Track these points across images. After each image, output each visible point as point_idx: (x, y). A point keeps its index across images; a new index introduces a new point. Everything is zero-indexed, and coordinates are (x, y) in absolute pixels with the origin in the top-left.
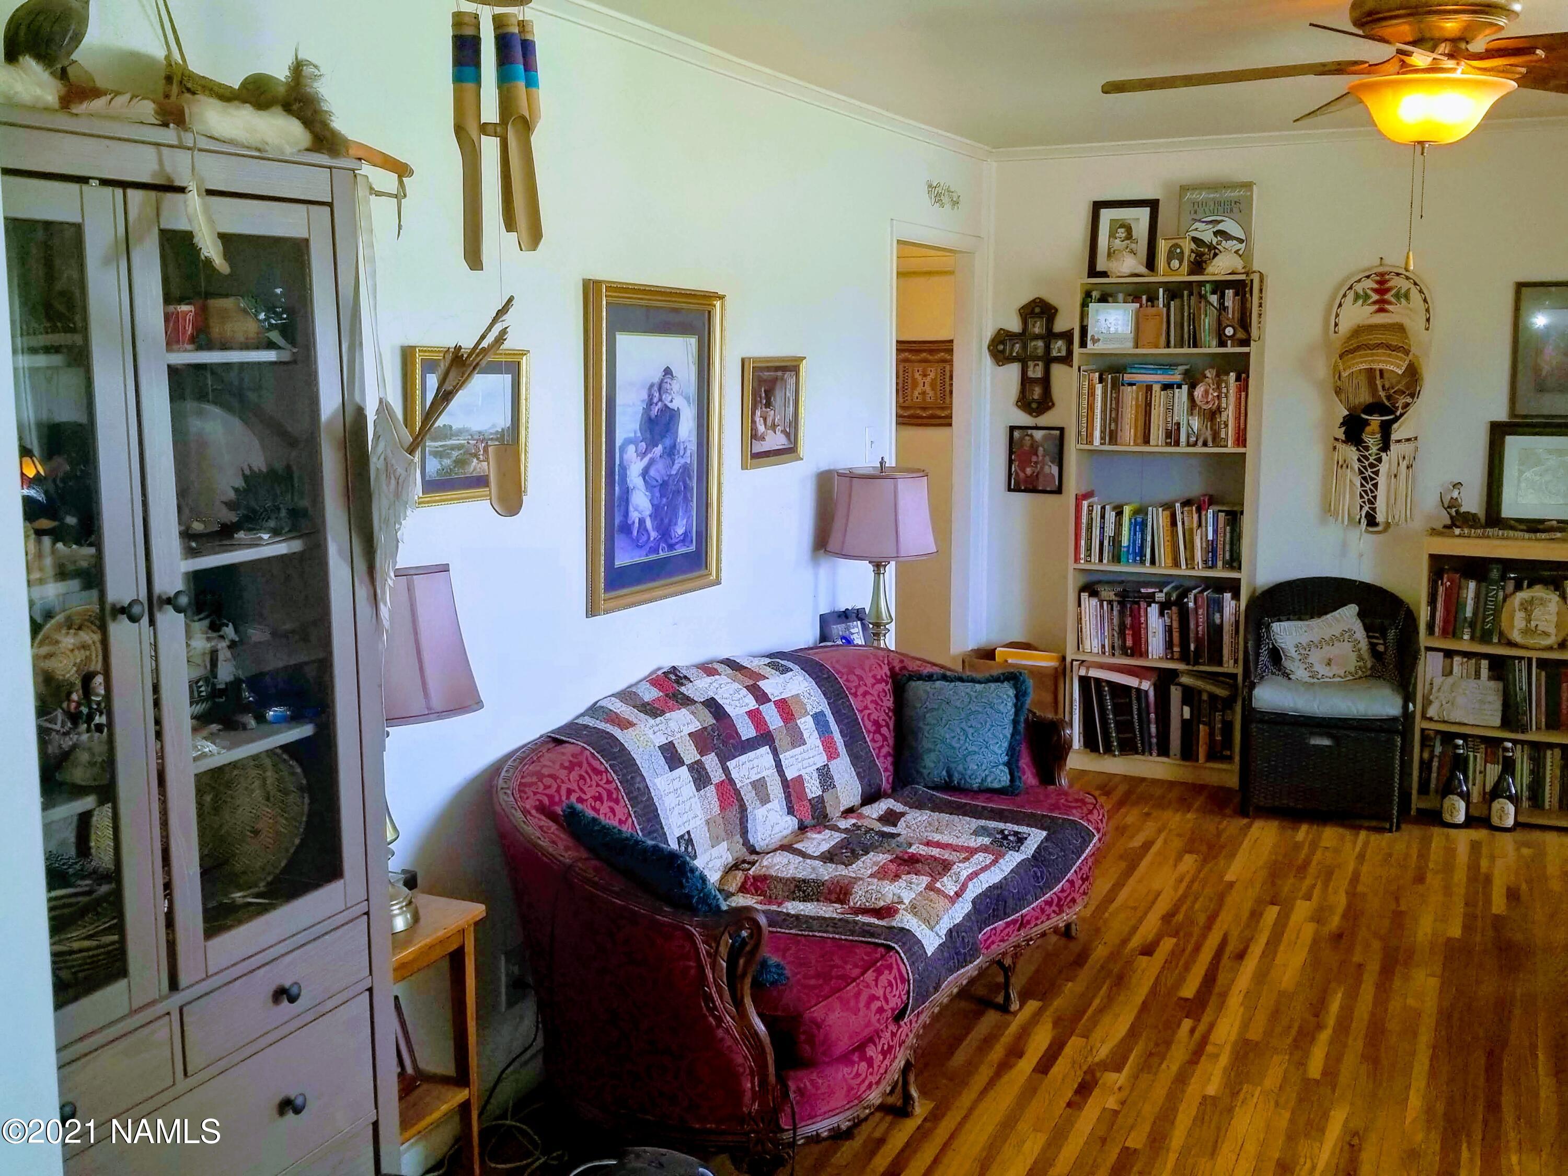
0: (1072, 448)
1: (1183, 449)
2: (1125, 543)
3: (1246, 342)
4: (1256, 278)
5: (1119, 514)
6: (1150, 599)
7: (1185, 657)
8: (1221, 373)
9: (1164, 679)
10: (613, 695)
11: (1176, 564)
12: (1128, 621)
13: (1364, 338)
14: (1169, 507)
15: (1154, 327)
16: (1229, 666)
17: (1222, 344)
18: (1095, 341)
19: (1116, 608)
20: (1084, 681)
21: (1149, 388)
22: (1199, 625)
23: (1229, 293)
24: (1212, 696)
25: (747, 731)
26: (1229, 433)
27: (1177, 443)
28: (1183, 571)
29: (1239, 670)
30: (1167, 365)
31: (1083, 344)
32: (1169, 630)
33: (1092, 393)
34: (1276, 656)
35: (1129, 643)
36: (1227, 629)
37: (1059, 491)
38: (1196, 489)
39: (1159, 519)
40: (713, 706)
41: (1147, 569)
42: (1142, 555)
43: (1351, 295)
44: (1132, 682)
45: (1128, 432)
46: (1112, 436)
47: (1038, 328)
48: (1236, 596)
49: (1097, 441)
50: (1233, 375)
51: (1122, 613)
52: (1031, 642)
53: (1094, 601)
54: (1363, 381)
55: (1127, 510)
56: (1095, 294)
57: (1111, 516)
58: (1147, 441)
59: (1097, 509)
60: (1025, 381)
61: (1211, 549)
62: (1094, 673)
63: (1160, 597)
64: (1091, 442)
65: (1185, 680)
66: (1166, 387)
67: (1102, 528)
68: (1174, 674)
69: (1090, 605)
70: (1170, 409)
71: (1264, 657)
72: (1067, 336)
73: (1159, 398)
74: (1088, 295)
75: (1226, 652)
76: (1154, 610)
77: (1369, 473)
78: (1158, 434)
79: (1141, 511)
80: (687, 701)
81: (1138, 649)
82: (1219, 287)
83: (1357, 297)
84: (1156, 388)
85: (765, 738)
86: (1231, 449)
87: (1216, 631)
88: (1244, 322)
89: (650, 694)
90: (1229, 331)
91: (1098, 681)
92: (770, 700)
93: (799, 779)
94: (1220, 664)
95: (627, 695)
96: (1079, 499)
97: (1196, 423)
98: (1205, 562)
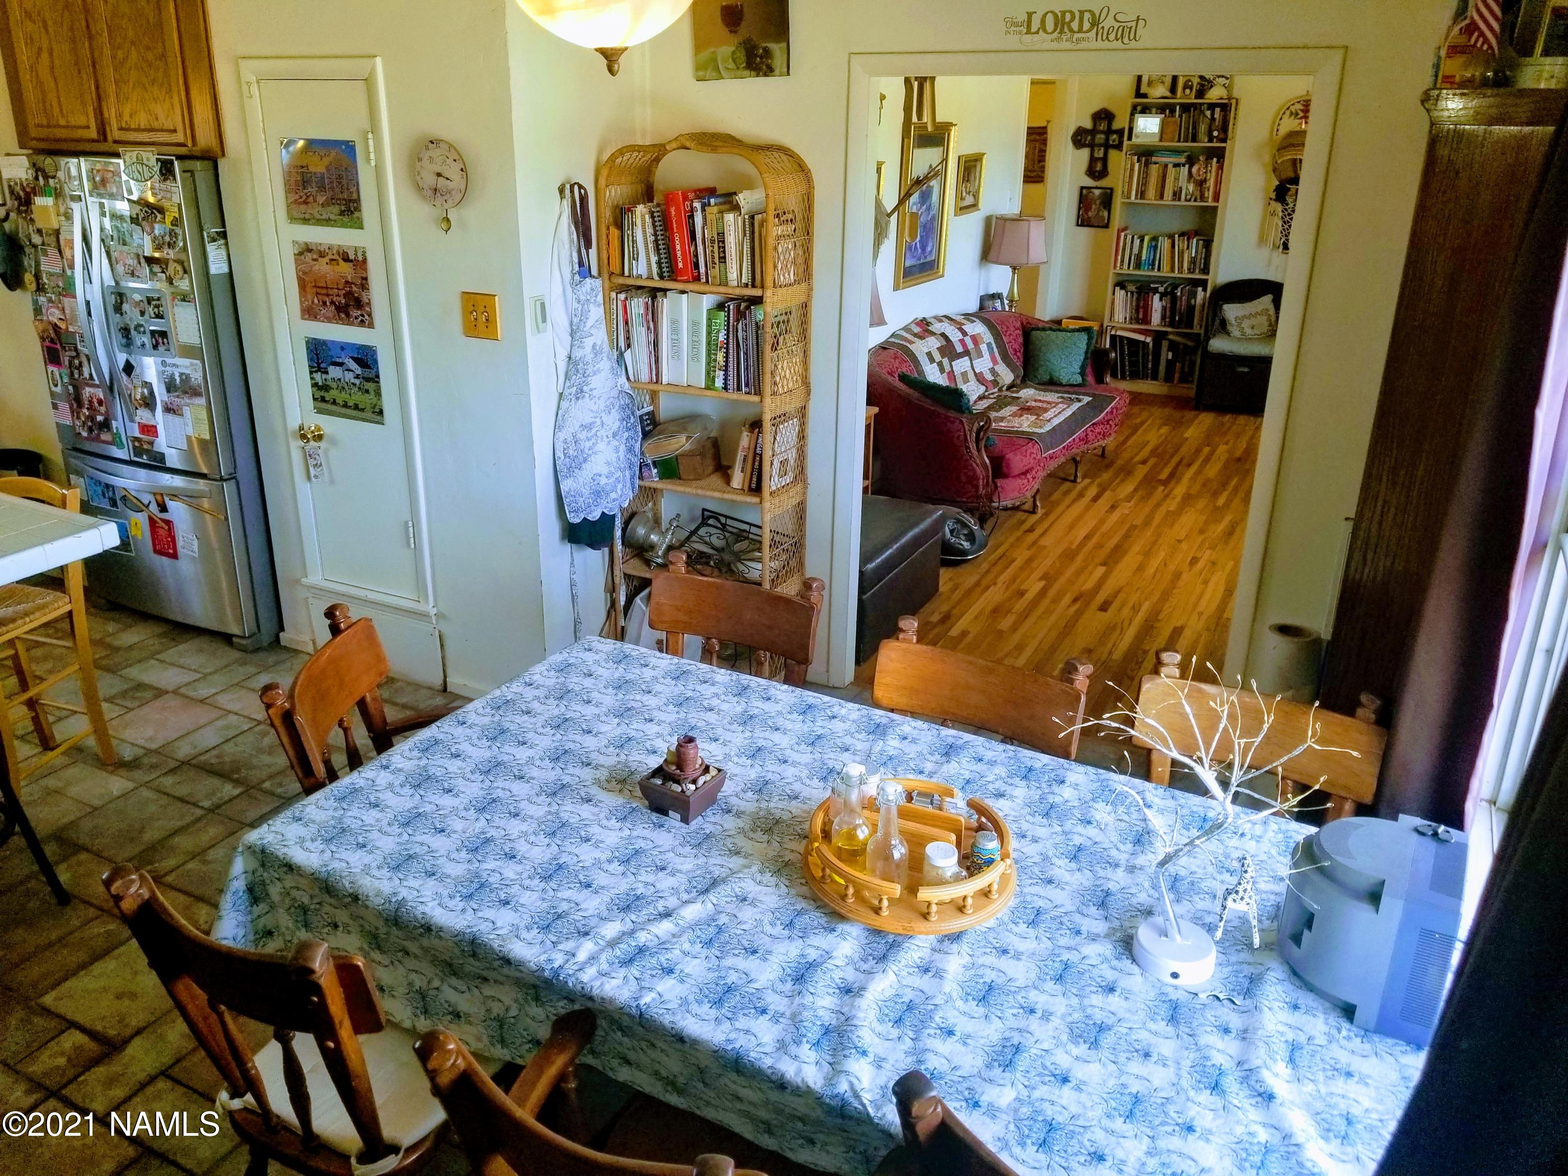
0: (1118, 201)
1: (1183, 203)
2: (1144, 258)
3: (1224, 140)
4: (1234, 102)
5: (1142, 241)
6: (1155, 291)
7: (1172, 325)
8: (1209, 158)
9: (1159, 336)
11: (1172, 270)
12: (1142, 304)
13: (1290, 140)
14: (1171, 237)
15: (1172, 129)
16: (1196, 329)
17: (1210, 141)
18: (1137, 137)
19: (1135, 296)
20: (1113, 337)
21: (1166, 166)
22: (1182, 304)
23: (1218, 110)
24: (1185, 345)
25: (959, 348)
26: (1210, 194)
27: (1179, 200)
28: (1176, 274)
29: (1202, 331)
30: (1177, 152)
31: (1130, 138)
32: (1164, 309)
33: (1132, 170)
34: (1224, 324)
35: (1141, 316)
36: (1197, 309)
37: (1107, 226)
38: (1188, 226)
39: (1165, 244)
40: (944, 336)
41: (1155, 273)
42: (1153, 265)
43: (1288, 113)
44: (1141, 338)
45: (1151, 192)
46: (1142, 194)
47: (1103, 126)
48: (1205, 290)
49: (1133, 198)
50: (1215, 160)
51: (1138, 300)
52: (1084, 316)
53: (1123, 292)
54: (1284, 166)
55: (1147, 239)
56: (1139, 108)
57: (1137, 242)
58: (1162, 197)
59: (1130, 237)
60: (1093, 160)
61: (1193, 261)
62: (1120, 333)
63: (1161, 289)
64: (1129, 198)
65: (1171, 337)
66: (1176, 165)
67: (1131, 249)
68: (1166, 333)
69: (1120, 294)
70: (1177, 179)
71: (1217, 324)
72: (1120, 132)
73: (1171, 171)
74: (1134, 107)
75: (1196, 321)
76: (1157, 297)
77: (1287, 218)
78: (1168, 193)
79: (1155, 239)
81: (1146, 320)
82: (1212, 106)
83: (1291, 114)
84: (1170, 166)
85: (966, 353)
86: (1210, 203)
87: (1191, 309)
88: (1224, 128)
90: (1215, 133)
91: (1121, 337)
92: (968, 336)
93: (982, 372)
94: (1192, 328)
96: (1119, 231)
97: (1191, 187)
98: (1189, 269)
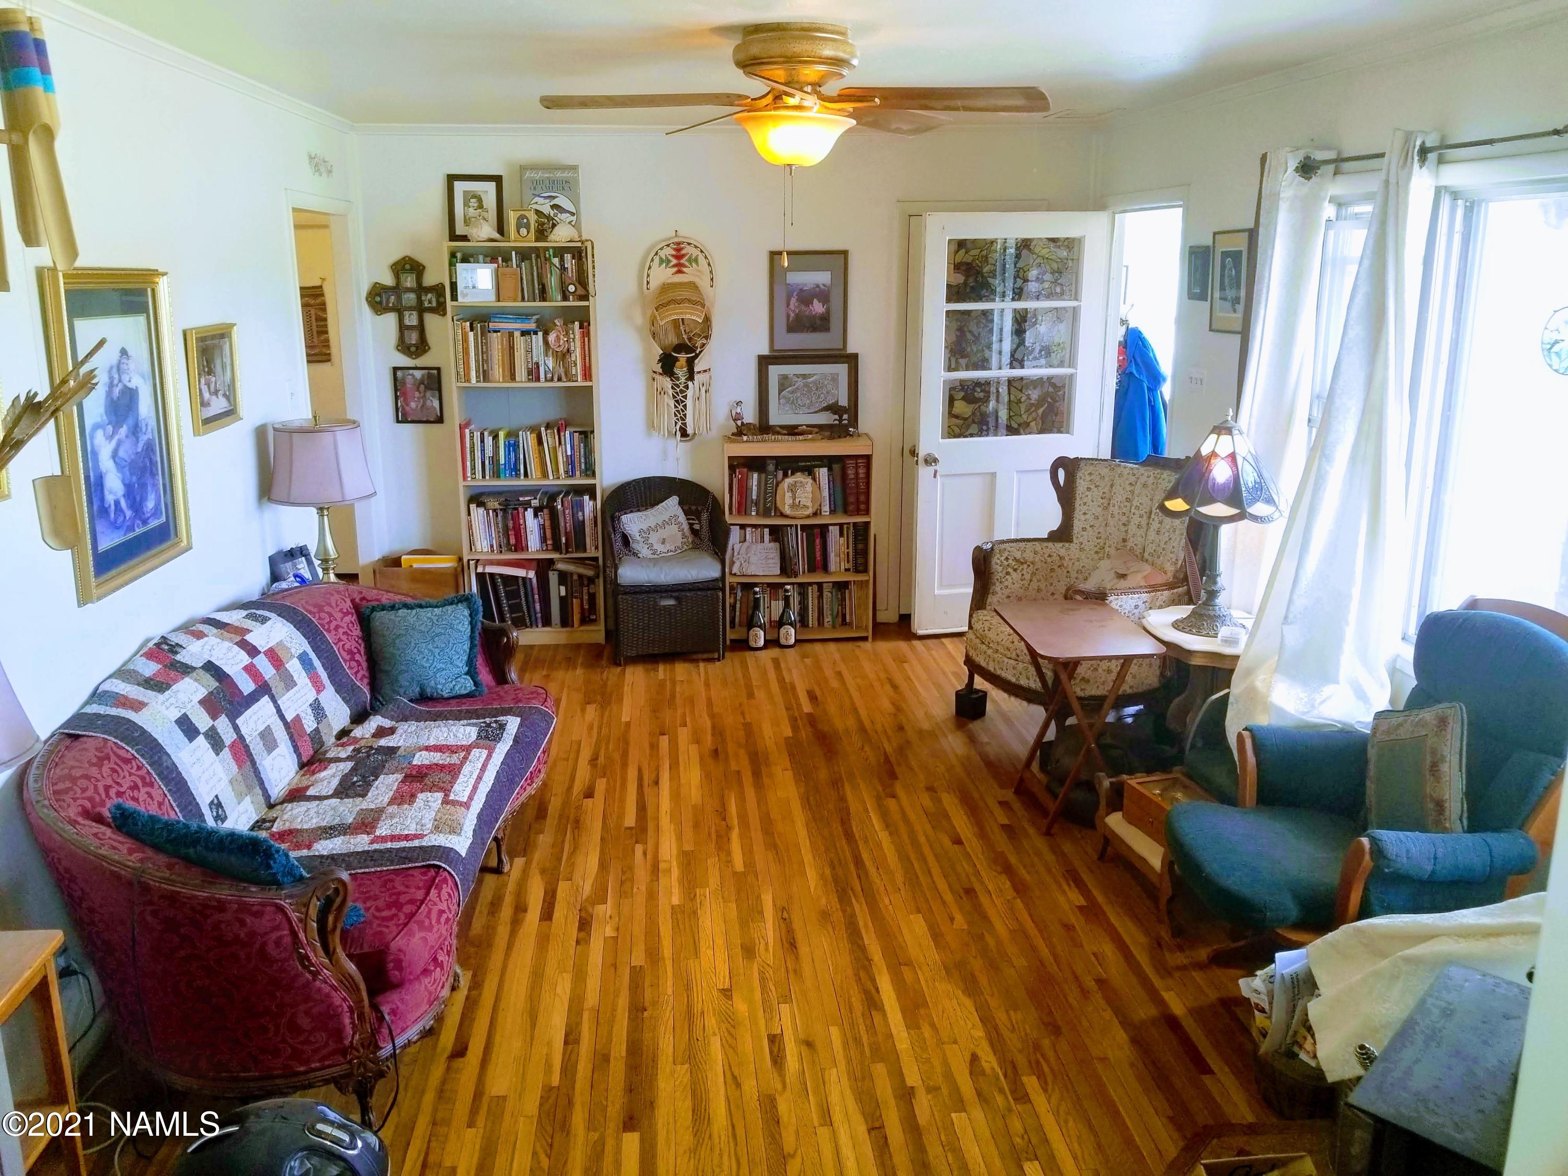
0: (451, 386)
1: (543, 384)
2: (502, 461)
3: (585, 297)
4: (589, 245)
5: (496, 437)
6: (527, 505)
7: (557, 548)
8: (568, 322)
9: (543, 567)
10: (110, 677)
11: (545, 475)
12: (511, 524)
13: (670, 296)
14: (535, 429)
15: (510, 285)
16: (591, 552)
17: (565, 298)
18: (465, 295)
19: (500, 514)
20: (481, 577)
21: (511, 334)
22: (566, 523)
23: (568, 257)
24: (581, 576)
25: (247, 686)
26: (578, 370)
27: (538, 380)
28: (551, 481)
29: (599, 554)
30: (522, 315)
31: (454, 297)
32: (542, 528)
33: (465, 340)
34: (626, 540)
35: (513, 541)
36: (587, 523)
37: (440, 420)
38: (553, 412)
39: (528, 440)
40: (210, 667)
41: (522, 482)
42: (516, 470)
43: (657, 259)
44: (520, 573)
45: (497, 372)
46: (485, 375)
47: (409, 281)
48: (593, 497)
49: (474, 380)
50: (577, 323)
51: (505, 518)
52: (430, 548)
53: (481, 510)
54: (670, 328)
55: (502, 435)
56: (459, 255)
57: (489, 440)
58: (513, 377)
59: (477, 435)
60: (402, 328)
61: (570, 461)
62: (490, 569)
63: (535, 503)
64: (469, 381)
65: (561, 566)
66: (525, 333)
67: (483, 450)
68: (551, 562)
69: (478, 513)
70: (529, 351)
71: (618, 544)
72: (438, 290)
73: (519, 341)
74: (453, 255)
75: (588, 540)
76: (530, 513)
77: (680, 397)
78: (521, 372)
79: (512, 434)
80: (186, 670)
81: (520, 546)
82: (560, 252)
83: (661, 261)
84: (517, 334)
85: (263, 689)
86: (580, 383)
87: (579, 527)
88: (582, 280)
89: (149, 668)
90: (572, 288)
91: (492, 575)
92: (260, 652)
93: (298, 719)
94: (585, 551)
95: (123, 673)
96: (462, 428)
97: (550, 363)
98: (566, 472)
